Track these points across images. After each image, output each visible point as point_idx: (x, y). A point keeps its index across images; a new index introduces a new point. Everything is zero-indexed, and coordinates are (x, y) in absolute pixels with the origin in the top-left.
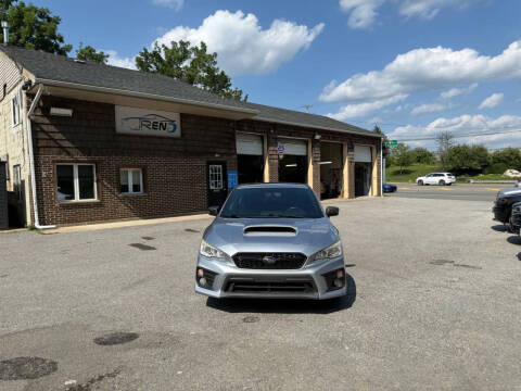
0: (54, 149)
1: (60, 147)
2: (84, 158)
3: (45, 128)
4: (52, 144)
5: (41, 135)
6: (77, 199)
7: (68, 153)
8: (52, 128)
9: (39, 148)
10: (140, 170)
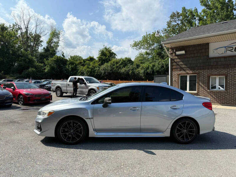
0: (179, 69)
1: (181, 68)
2: (191, 72)
3: (176, 60)
4: (178, 67)
5: (174, 64)
6: (188, 91)
7: (184, 70)
8: (178, 60)
9: (173, 69)
10: (224, 76)
